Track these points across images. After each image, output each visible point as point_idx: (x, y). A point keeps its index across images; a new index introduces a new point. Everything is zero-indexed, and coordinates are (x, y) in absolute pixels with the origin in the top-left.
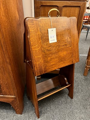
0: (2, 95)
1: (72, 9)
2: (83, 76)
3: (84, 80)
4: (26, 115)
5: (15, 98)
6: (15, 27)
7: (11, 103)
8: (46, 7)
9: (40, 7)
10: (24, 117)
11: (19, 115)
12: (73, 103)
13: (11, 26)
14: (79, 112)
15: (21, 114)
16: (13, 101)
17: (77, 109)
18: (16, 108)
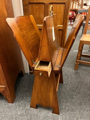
1: (58, 5)
2: (74, 70)
3: (74, 73)
4: (17, 104)
5: (6, 88)
7: (2, 92)
8: (34, 4)
9: (28, 4)
10: (15, 106)
11: (11, 104)
12: (61, 93)
14: (65, 101)
15: (13, 103)
16: (4, 91)
17: (64, 98)
18: (7, 97)
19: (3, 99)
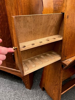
0: (16, 69)
4: (34, 91)
6: (34, 6)
7: (22, 78)
10: (32, 92)
11: (28, 90)
13: (30, 3)
15: (30, 89)
18: (26, 83)
19: (21, 83)
